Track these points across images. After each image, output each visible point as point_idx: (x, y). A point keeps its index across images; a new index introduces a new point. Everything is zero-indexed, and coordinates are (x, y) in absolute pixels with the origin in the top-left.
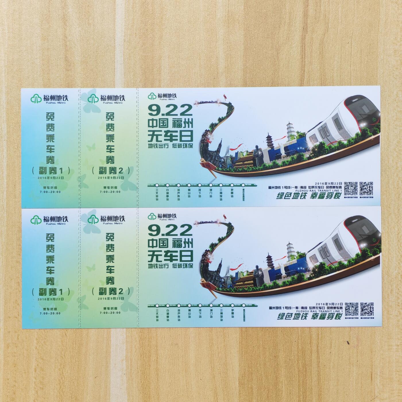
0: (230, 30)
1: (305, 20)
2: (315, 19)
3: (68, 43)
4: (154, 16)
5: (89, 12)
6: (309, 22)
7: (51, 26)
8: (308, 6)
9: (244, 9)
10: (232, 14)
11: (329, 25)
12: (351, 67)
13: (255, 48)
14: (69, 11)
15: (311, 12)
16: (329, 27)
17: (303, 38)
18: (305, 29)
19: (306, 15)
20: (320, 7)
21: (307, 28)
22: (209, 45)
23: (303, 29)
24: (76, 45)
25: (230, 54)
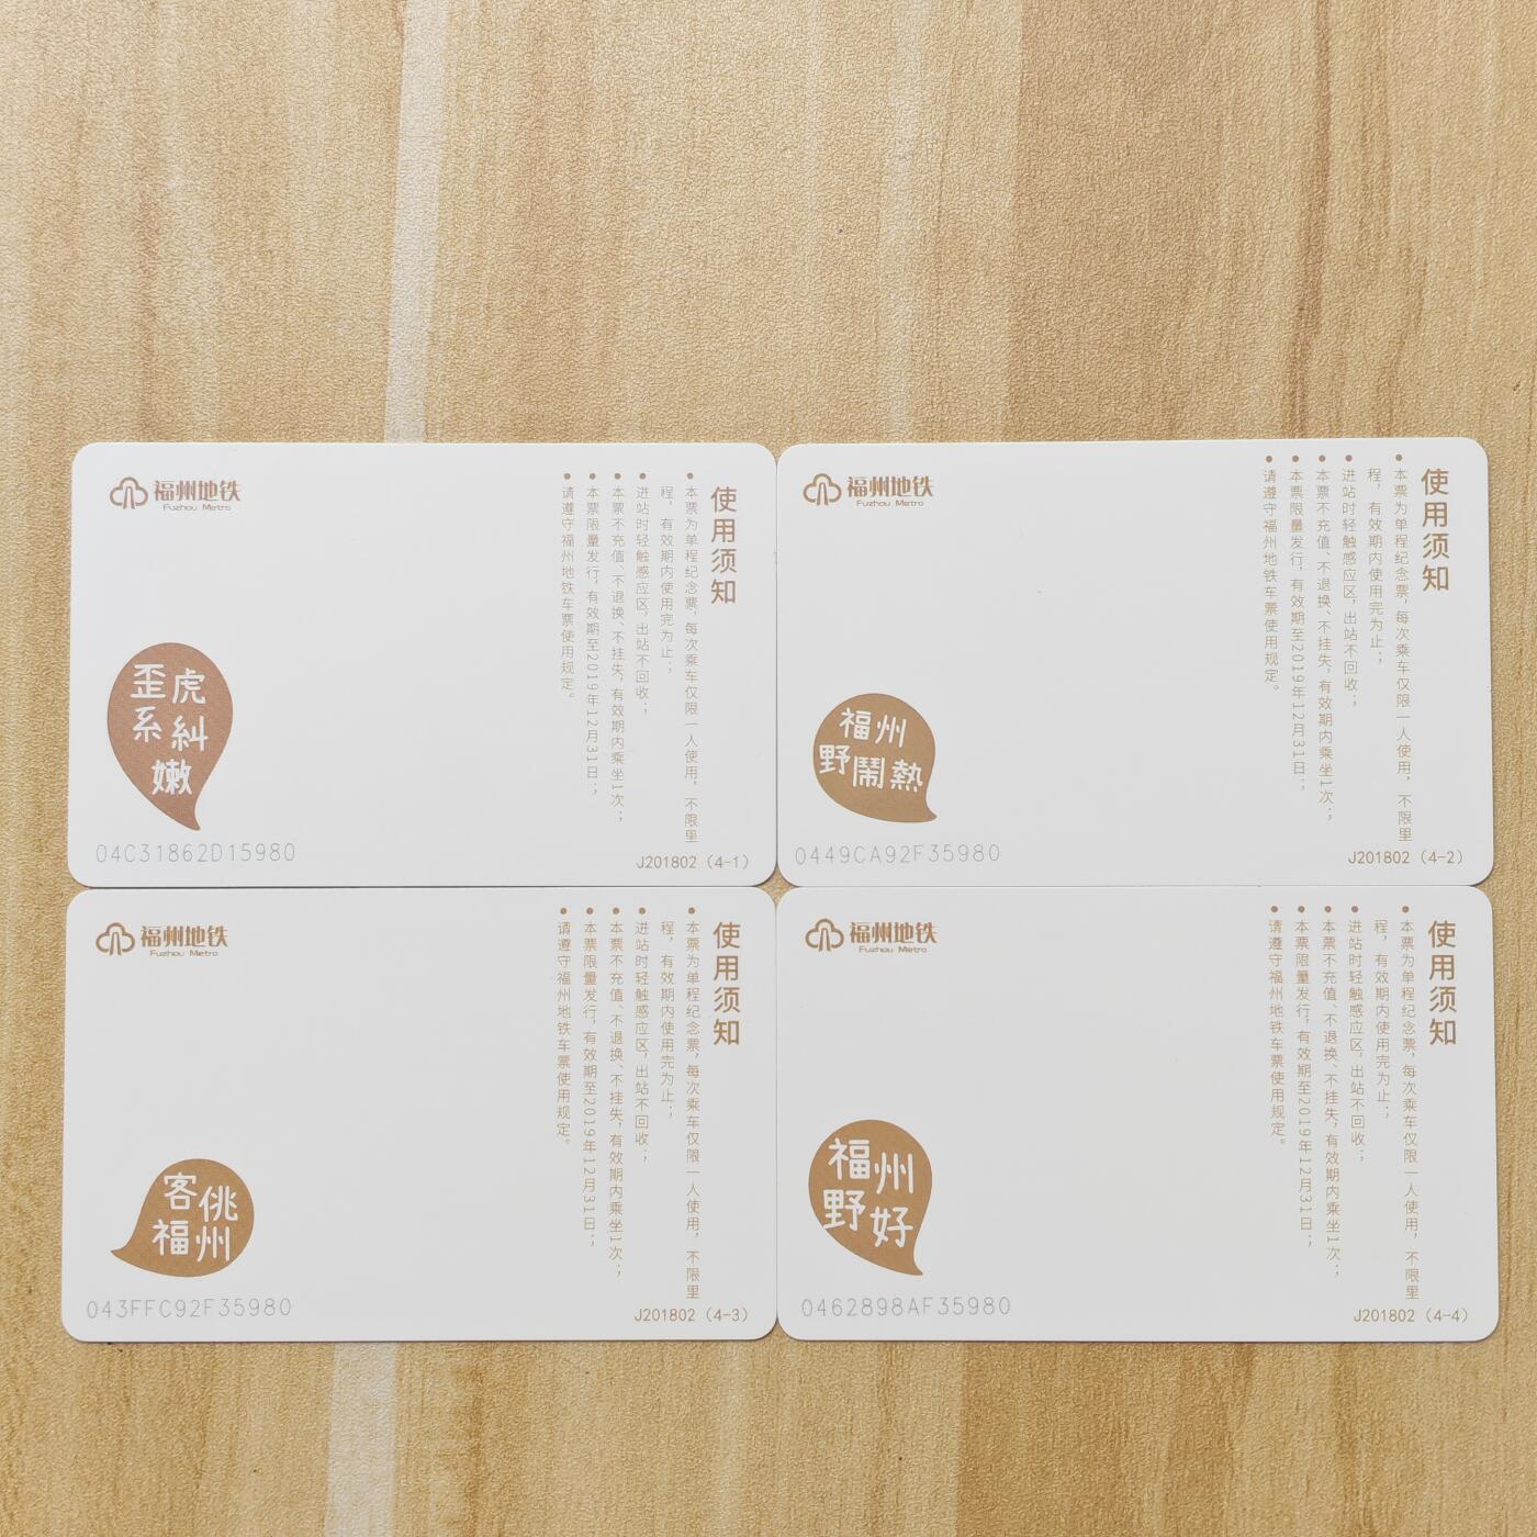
0: (943, 308)
1: (1310, 268)
2: (1360, 265)
3: (158, 343)
4: (581, 227)
5: (265, 195)
6: (1327, 277)
7: (82, 254)
8: (1323, 203)
9: (1017, 207)
10: (954, 230)
11: (1428, 294)
12: (1529, 503)
13: (1062, 394)
14: (172, 185)
15: (1340, 230)
16: (1427, 306)
17: (1298, 356)
18: (1308, 311)
19: (1313, 244)
20: (1385, 207)
21: (1317, 306)
22: (841, 374)
23: (1296, 312)
24: (195, 351)
25: (942, 421)
